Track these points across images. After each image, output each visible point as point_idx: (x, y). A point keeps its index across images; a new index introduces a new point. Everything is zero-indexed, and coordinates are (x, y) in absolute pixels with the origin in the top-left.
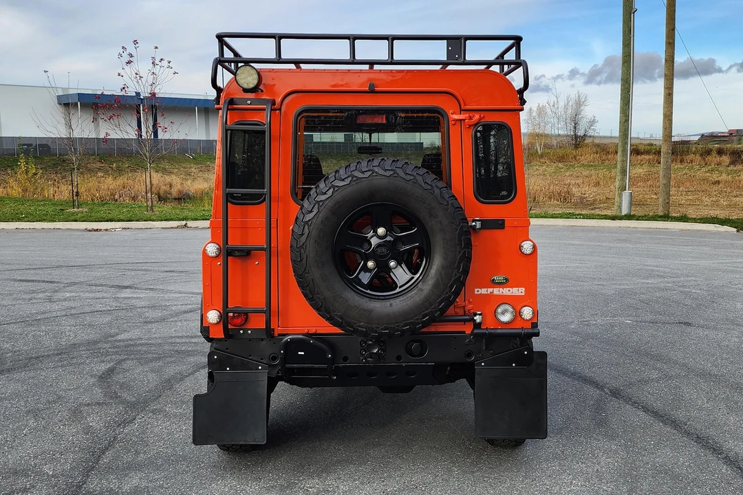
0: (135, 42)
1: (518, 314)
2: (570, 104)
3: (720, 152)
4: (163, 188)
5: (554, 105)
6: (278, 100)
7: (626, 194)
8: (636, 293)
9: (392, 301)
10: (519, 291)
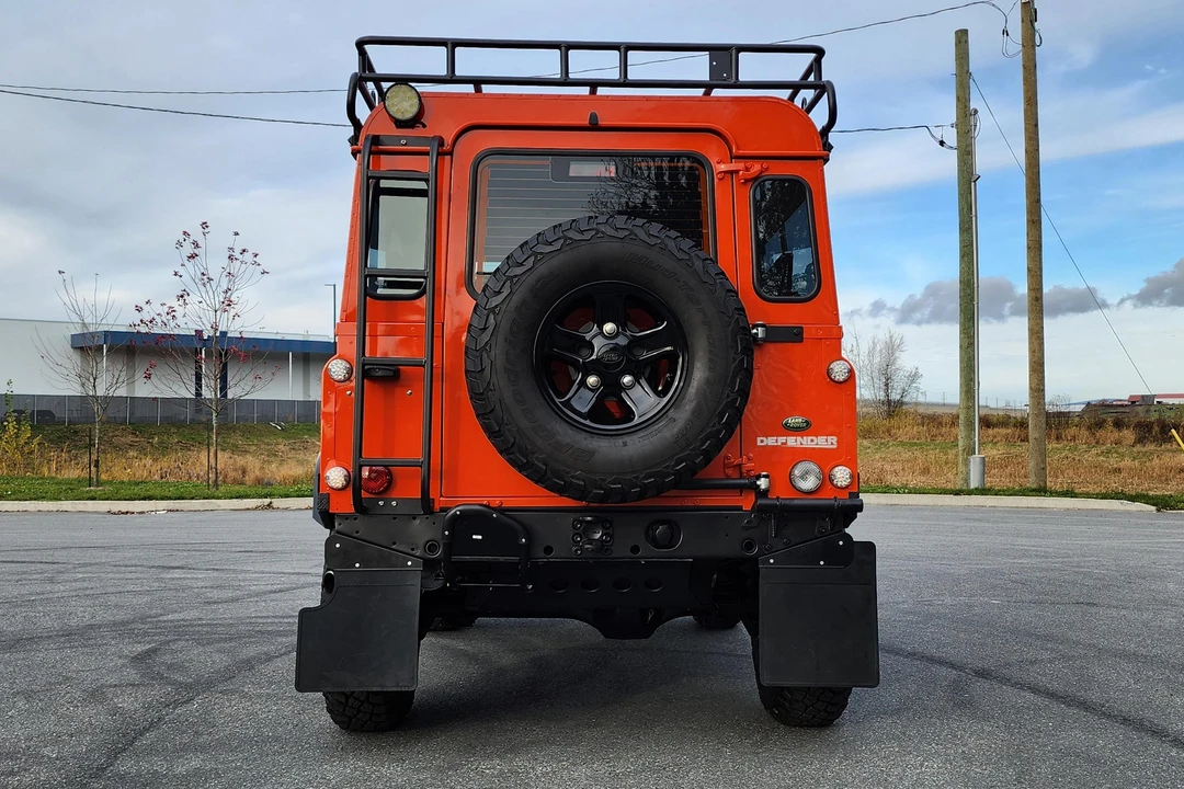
0: (204, 225)
1: (826, 479)
2: (878, 348)
3: (1118, 425)
4: (232, 474)
5: (852, 351)
6: (448, 140)
7: (975, 460)
8: (1004, 573)
9: (627, 439)
10: (826, 442)
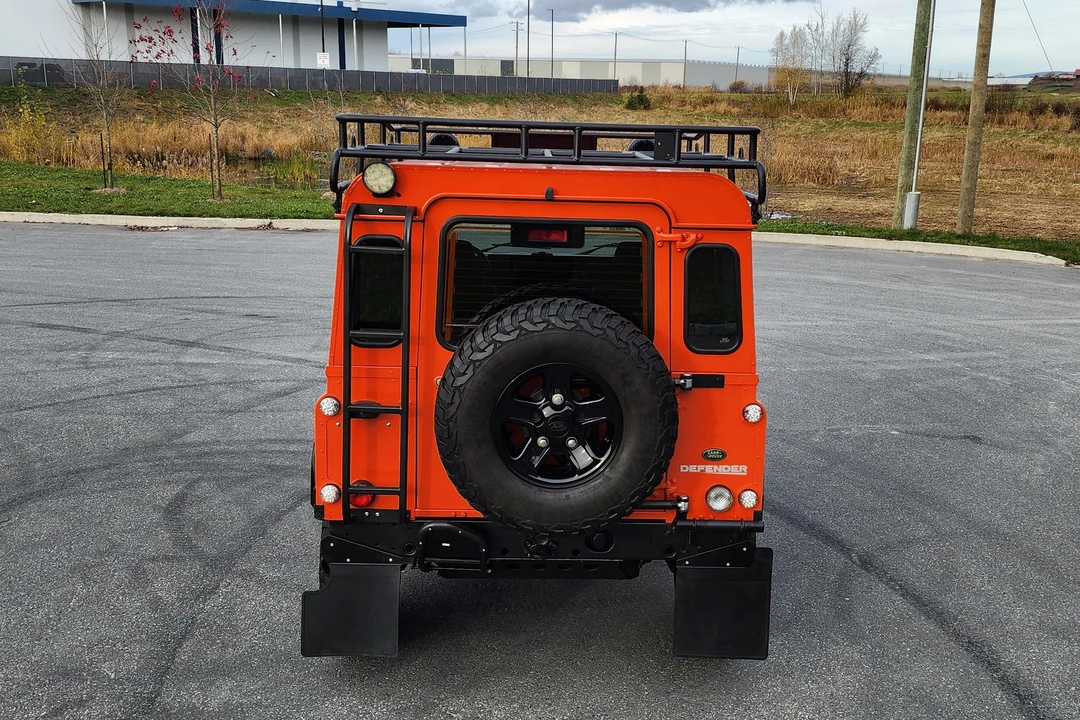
1: (736, 500)
2: (842, 28)
3: (1059, 109)
4: (232, 141)
5: (817, 30)
6: (421, 210)
7: (911, 199)
8: (910, 379)
9: (571, 491)
10: (738, 470)
